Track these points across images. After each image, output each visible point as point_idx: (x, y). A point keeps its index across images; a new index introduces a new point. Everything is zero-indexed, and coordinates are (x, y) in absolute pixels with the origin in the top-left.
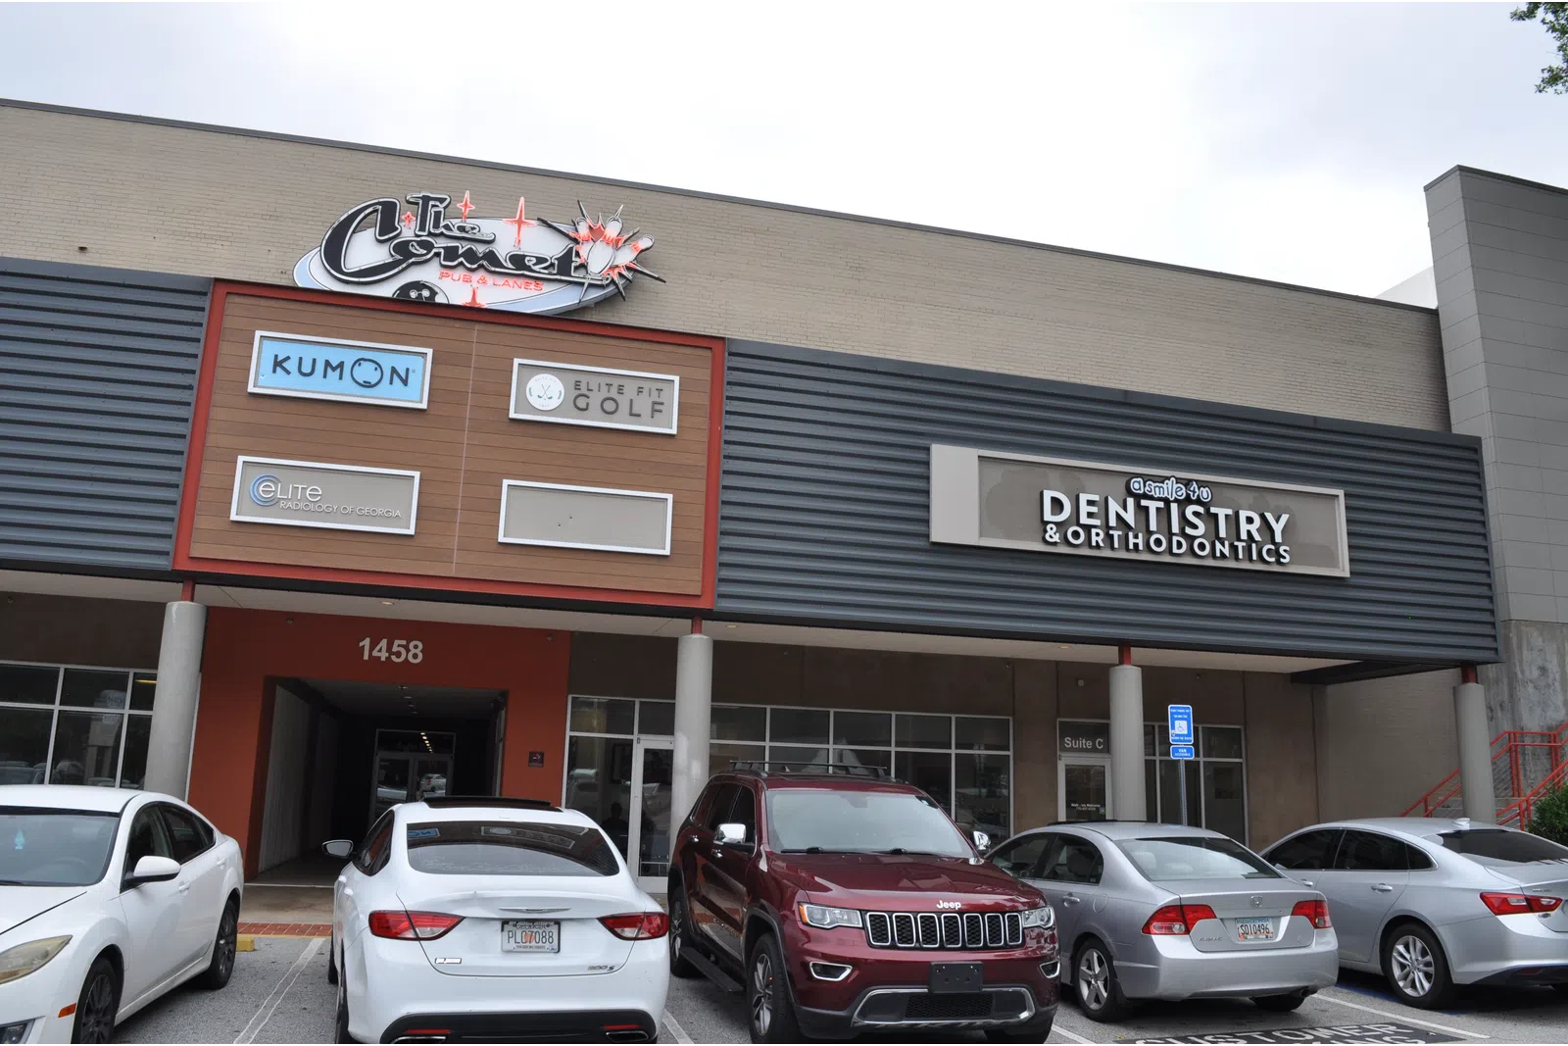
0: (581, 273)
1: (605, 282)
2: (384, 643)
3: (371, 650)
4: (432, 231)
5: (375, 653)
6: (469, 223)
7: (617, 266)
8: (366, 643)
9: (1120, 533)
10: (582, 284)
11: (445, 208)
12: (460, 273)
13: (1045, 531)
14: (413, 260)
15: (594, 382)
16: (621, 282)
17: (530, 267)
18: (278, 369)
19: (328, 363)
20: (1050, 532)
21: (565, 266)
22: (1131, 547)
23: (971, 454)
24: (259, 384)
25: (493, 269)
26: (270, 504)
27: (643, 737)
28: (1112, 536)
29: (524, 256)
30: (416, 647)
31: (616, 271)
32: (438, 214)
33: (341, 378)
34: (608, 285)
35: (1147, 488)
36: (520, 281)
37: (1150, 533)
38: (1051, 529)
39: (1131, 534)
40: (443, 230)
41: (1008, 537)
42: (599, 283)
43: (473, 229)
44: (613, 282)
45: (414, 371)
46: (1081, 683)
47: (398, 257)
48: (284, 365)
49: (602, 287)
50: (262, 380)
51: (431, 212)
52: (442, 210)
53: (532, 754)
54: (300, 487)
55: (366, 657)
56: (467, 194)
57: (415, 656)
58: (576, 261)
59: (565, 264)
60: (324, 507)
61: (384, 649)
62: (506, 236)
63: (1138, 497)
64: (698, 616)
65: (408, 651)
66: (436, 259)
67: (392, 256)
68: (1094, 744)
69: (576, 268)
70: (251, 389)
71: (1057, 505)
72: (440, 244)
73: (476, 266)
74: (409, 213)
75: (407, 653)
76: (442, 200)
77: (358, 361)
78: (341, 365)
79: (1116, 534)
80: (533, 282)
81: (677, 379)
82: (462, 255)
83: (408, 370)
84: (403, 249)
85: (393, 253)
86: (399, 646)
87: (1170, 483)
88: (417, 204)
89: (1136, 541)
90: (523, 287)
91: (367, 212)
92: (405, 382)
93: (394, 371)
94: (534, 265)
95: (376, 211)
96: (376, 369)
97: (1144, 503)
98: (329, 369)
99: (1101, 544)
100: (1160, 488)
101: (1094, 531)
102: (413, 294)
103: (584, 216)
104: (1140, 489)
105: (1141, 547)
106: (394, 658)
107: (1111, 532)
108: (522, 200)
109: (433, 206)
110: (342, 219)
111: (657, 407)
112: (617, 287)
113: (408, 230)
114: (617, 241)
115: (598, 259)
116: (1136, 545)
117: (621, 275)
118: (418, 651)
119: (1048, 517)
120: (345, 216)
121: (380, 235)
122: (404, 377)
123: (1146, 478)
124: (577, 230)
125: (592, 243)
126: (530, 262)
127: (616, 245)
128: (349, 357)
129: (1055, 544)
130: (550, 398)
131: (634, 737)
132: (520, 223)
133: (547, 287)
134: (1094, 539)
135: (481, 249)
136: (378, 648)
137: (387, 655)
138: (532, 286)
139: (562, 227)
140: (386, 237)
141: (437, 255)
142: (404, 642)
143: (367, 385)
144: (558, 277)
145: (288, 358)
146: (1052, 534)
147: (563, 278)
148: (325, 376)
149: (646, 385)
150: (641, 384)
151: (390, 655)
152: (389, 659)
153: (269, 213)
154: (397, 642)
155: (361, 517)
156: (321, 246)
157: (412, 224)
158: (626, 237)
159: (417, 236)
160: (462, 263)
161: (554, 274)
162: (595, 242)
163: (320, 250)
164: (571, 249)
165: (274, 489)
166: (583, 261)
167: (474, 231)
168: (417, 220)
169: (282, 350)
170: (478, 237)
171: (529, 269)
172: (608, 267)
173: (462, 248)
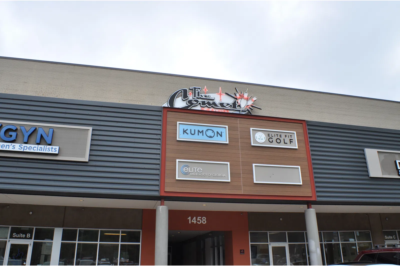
0: (239, 108)
1: (246, 110)
2: (195, 218)
3: (191, 220)
4: (197, 97)
5: (192, 221)
6: (207, 95)
7: (248, 105)
8: (190, 218)
11: (200, 90)
12: (206, 108)
14: (193, 105)
15: (273, 134)
16: (250, 110)
17: (225, 106)
18: (185, 133)
19: (199, 131)
23: (375, 151)
24: (180, 137)
25: (215, 107)
26: (186, 174)
27: (271, 243)
29: (224, 103)
30: (204, 219)
31: (248, 107)
32: (198, 92)
33: (203, 135)
36: (222, 110)
40: (201, 97)
42: (244, 110)
43: (209, 96)
44: (248, 110)
45: (223, 132)
46: (387, 219)
47: (190, 104)
48: (187, 131)
49: (245, 111)
50: (181, 136)
51: (197, 92)
53: (241, 250)
54: (195, 168)
55: (190, 223)
56: (205, 87)
57: (204, 222)
58: (237, 105)
59: (234, 105)
60: (203, 174)
61: (195, 220)
62: (217, 98)
64: (309, 204)
65: (202, 220)
67: (187, 104)
68: (393, 237)
69: (238, 106)
70: (178, 139)
72: (200, 101)
73: (211, 106)
74: (190, 92)
75: (202, 221)
76: (199, 89)
77: (207, 130)
78: (202, 131)
80: (226, 110)
81: (295, 132)
82: (206, 103)
83: (221, 132)
84: (190, 102)
85: (188, 103)
86: (199, 219)
88: (192, 90)
91: (179, 92)
92: (221, 136)
93: (218, 133)
94: (226, 106)
95: (182, 92)
96: (212, 132)
98: (199, 133)
103: (237, 91)
106: (198, 222)
108: (220, 88)
109: (197, 90)
110: (173, 94)
111: (291, 141)
112: (249, 111)
113: (191, 97)
114: (248, 98)
115: (243, 104)
117: (250, 108)
118: (205, 220)
120: (173, 93)
121: (184, 98)
124: (236, 96)
126: (225, 105)
127: (247, 99)
128: (205, 129)
130: (262, 139)
131: (269, 243)
132: (221, 94)
133: (230, 112)
135: (211, 102)
136: (193, 220)
137: (196, 222)
139: (233, 95)
140: (185, 99)
141: (200, 104)
142: (200, 218)
143: (211, 137)
145: (187, 130)
147: (235, 109)
148: (198, 135)
150: (286, 134)
151: (197, 222)
152: (196, 223)
153: (151, 94)
154: (198, 218)
155: (214, 177)
156: (168, 102)
157: (192, 95)
158: (249, 97)
159: (193, 98)
160: (207, 106)
161: (232, 108)
162: (241, 99)
163: (168, 103)
164: (235, 101)
165: (188, 169)
166: (239, 104)
167: (209, 97)
168: (193, 94)
169: (185, 127)
170: (210, 98)
171: (225, 107)
172: (246, 106)
173: (206, 101)
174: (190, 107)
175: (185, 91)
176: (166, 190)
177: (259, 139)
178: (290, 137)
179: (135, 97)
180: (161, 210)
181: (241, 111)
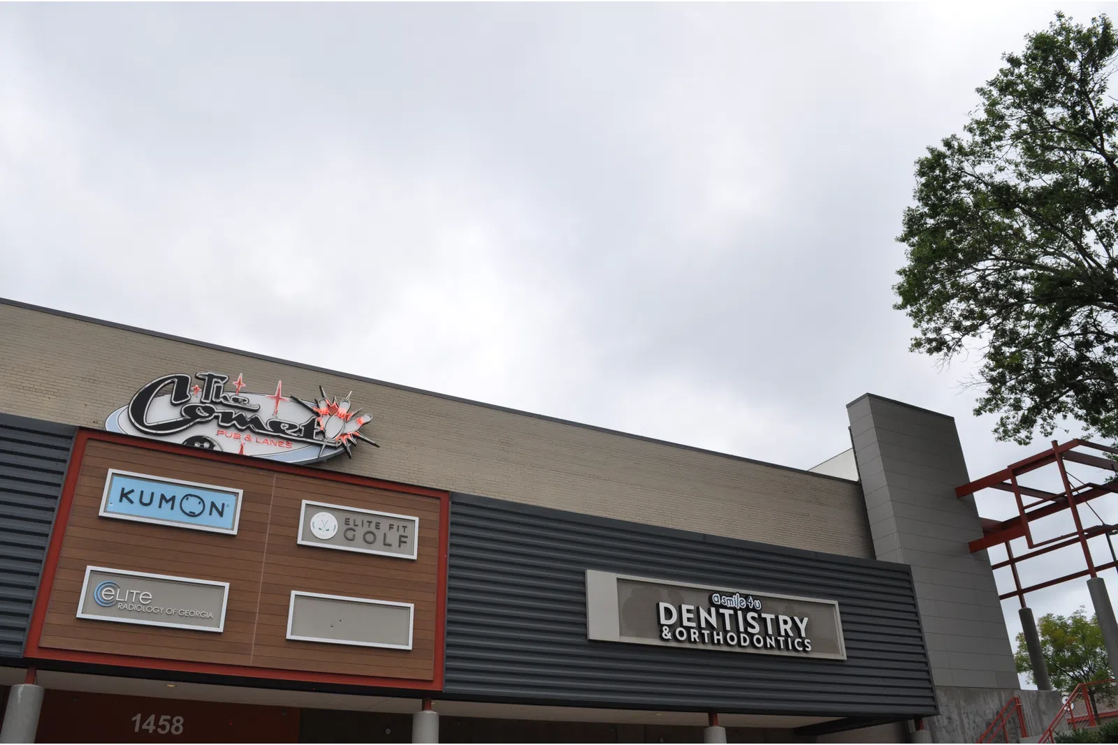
0: (320, 437)
1: (337, 445)
2: (152, 718)
3: (142, 722)
4: (214, 400)
5: (144, 727)
6: (241, 396)
7: (346, 434)
8: (138, 717)
9: (708, 632)
10: (322, 445)
11: (224, 384)
12: (232, 432)
13: (662, 631)
14: (198, 420)
15: (359, 519)
16: (348, 445)
17: (284, 430)
18: (124, 499)
19: (163, 497)
20: (665, 632)
21: (309, 432)
22: (716, 642)
23: (612, 577)
24: (108, 509)
25: (257, 431)
26: (109, 605)
28: (704, 634)
29: (280, 423)
30: (178, 721)
31: (346, 437)
32: (219, 388)
33: (172, 508)
34: (339, 447)
35: (723, 601)
36: (275, 440)
37: (726, 632)
38: (666, 629)
39: (715, 633)
40: (222, 400)
41: (637, 636)
42: (333, 445)
43: (244, 400)
44: (343, 444)
45: (228, 506)
47: (187, 417)
48: (130, 496)
49: (335, 448)
50: (111, 507)
51: (214, 386)
52: (222, 386)
54: (135, 592)
55: (137, 730)
56: (241, 376)
57: (177, 729)
58: (317, 429)
59: (309, 430)
60: (153, 609)
61: (152, 723)
62: (267, 408)
63: (718, 607)
64: (427, 697)
65: (171, 724)
66: (215, 422)
67: (182, 416)
69: (317, 433)
70: (101, 513)
71: (668, 613)
72: (219, 410)
73: (244, 428)
74: (197, 386)
75: (171, 726)
76: (223, 379)
77: (187, 496)
78: (173, 499)
79: (706, 632)
80: (285, 442)
81: (417, 519)
82: (235, 419)
83: (223, 505)
84: (191, 412)
85: (184, 414)
86: (164, 720)
87: (736, 597)
88: (204, 380)
89: (718, 637)
90: (277, 445)
91: (167, 382)
92: (221, 514)
93: (213, 505)
94: (288, 429)
95: (173, 382)
96: (200, 503)
97: (722, 611)
98: (163, 501)
99: (698, 640)
100: (730, 600)
101: (692, 631)
102: (197, 445)
103: (323, 396)
104: (718, 601)
105: (722, 642)
106: (160, 730)
107: (703, 631)
108: (280, 382)
109: (216, 382)
110: (147, 386)
111: (403, 539)
112: (345, 448)
113: (195, 399)
114: (347, 417)
115: (333, 428)
116: (719, 640)
117: (349, 441)
118: (179, 725)
119: (663, 621)
120: (151, 384)
121: (174, 400)
122: (220, 510)
123: (722, 594)
124: (318, 407)
125: (329, 416)
126: (284, 427)
127: (346, 419)
128: (179, 493)
129: (668, 640)
130: (328, 530)
132: (278, 399)
133: (295, 446)
134: (693, 636)
135: (248, 415)
136: (148, 721)
137: (154, 728)
138: (284, 445)
139: (310, 405)
140: (180, 402)
141: (217, 417)
142: (169, 717)
143: (192, 515)
144: (304, 439)
145: (132, 491)
146: (667, 634)
147: (308, 440)
148: (160, 507)
149: (396, 523)
150: (392, 522)
151: (156, 728)
152: (155, 731)
153: (89, 377)
154: (163, 717)
155: (184, 618)
156: (129, 404)
157: (199, 394)
158: (353, 413)
159: (202, 402)
160: (234, 425)
161: (301, 437)
162: (331, 416)
163: (128, 407)
164: (314, 419)
165: (113, 593)
166: (322, 429)
167: (245, 402)
168: (203, 391)
169: (128, 485)
170: (247, 406)
171: (283, 432)
172: (340, 434)
173: (235, 414)
174: (188, 425)
175: (183, 382)
176: (43, 645)
177: (320, 529)
178: (401, 529)
179: (42, 381)
180: (19, 696)
181: (324, 447)
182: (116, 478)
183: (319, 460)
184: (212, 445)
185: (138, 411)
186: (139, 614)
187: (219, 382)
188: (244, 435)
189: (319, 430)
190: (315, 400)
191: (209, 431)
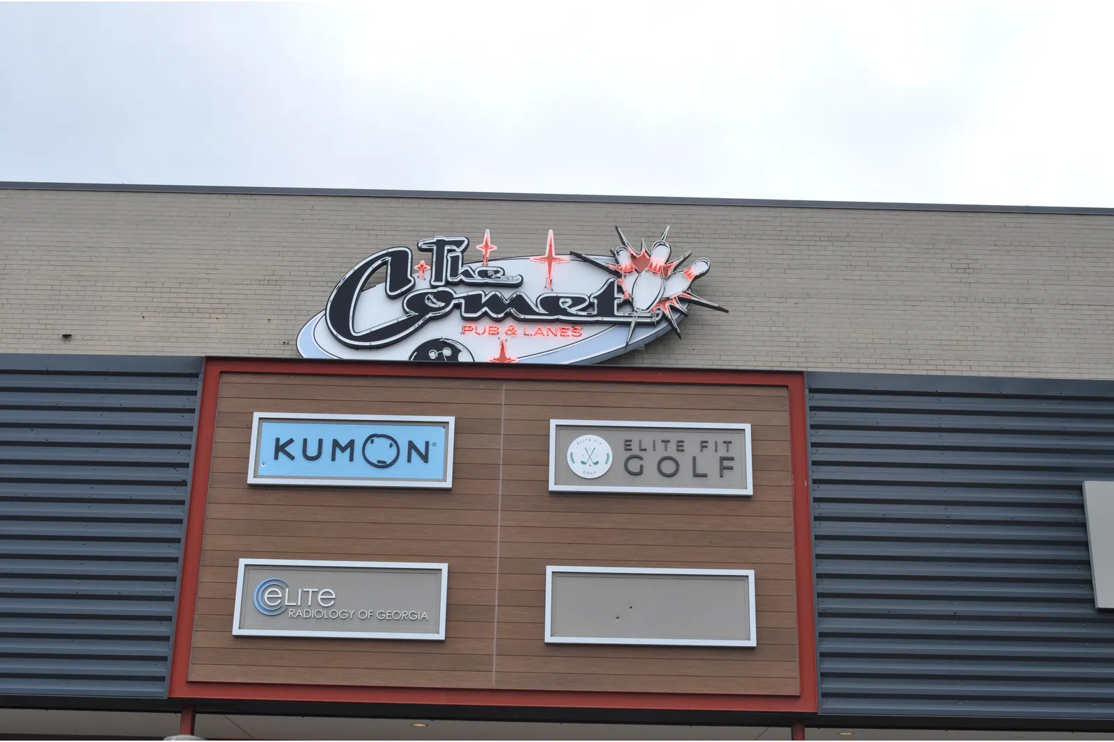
0: (626, 311)
1: (655, 319)
4: (450, 279)
6: (493, 265)
7: (668, 299)
10: (628, 324)
11: (463, 252)
12: (485, 325)
14: (430, 315)
15: (647, 439)
16: (674, 317)
17: (565, 309)
18: (281, 455)
19: (336, 444)
21: (607, 305)
24: (260, 473)
25: (522, 317)
26: (276, 613)
29: (558, 298)
31: (667, 305)
32: (455, 259)
33: (351, 459)
34: (659, 322)
36: (554, 328)
40: (462, 277)
42: (648, 320)
43: (496, 272)
44: (664, 317)
45: (434, 444)
47: (413, 313)
48: (287, 449)
49: (652, 325)
50: (264, 469)
51: (448, 257)
52: (460, 254)
54: (311, 590)
56: (488, 234)
58: (619, 298)
59: (606, 302)
60: (339, 613)
62: (534, 277)
64: (799, 723)
66: (457, 313)
67: (406, 313)
69: (620, 306)
70: (251, 480)
72: (461, 293)
73: (502, 315)
74: (422, 262)
76: (459, 243)
77: (370, 438)
78: (351, 444)
80: (570, 327)
81: (747, 427)
82: (486, 304)
83: (427, 443)
84: (418, 303)
85: (407, 310)
88: (431, 250)
90: (559, 334)
91: (375, 265)
92: (425, 458)
93: (412, 446)
94: (570, 307)
95: (385, 263)
96: (391, 446)
98: (338, 451)
102: (433, 355)
103: (624, 243)
108: (551, 232)
109: (450, 251)
110: (348, 276)
111: (726, 463)
112: (670, 323)
113: (422, 282)
115: (645, 292)
117: (673, 309)
120: (352, 272)
121: (391, 291)
122: (423, 451)
124: (617, 262)
125: (635, 275)
126: (565, 304)
127: (665, 273)
128: (359, 434)
130: (596, 463)
132: (550, 260)
133: (587, 332)
135: (507, 295)
138: (570, 333)
139: (601, 260)
140: (399, 292)
141: (458, 306)
143: (382, 465)
144: (599, 319)
145: (291, 441)
147: (606, 319)
148: (333, 459)
149: (711, 438)
150: (704, 437)
153: (267, 278)
155: (385, 623)
156: (326, 309)
157: (427, 274)
158: (676, 263)
159: (434, 287)
160: (486, 314)
161: (594, 316)
162: (639, 272)
163: (325, 314)
164: (612, 283)
165: (280, 596)
166: (628, 297)
167: (498, 275)
168: (432, 269)
169: (284, 432)
170: (503, 281)
171: (565, 312)
172: (658, 300)
173: (486, 295)
174: (416, 326)
175: (400, 260)
176: (193, 678)
177: (583, 463)
178: (722, 447)
179: (205, 296)
181: (633, 325)
182: (265, 425)
183: (629, 349)
184: (456, 351)
185: (340, 317)
186: (320, 622)
187: (454, 251)
188: (503, 327)
189: (621, 301)
190: (611, 251)
191: (449, 329)
